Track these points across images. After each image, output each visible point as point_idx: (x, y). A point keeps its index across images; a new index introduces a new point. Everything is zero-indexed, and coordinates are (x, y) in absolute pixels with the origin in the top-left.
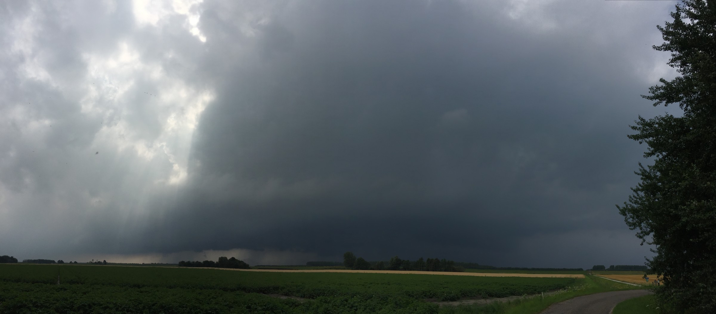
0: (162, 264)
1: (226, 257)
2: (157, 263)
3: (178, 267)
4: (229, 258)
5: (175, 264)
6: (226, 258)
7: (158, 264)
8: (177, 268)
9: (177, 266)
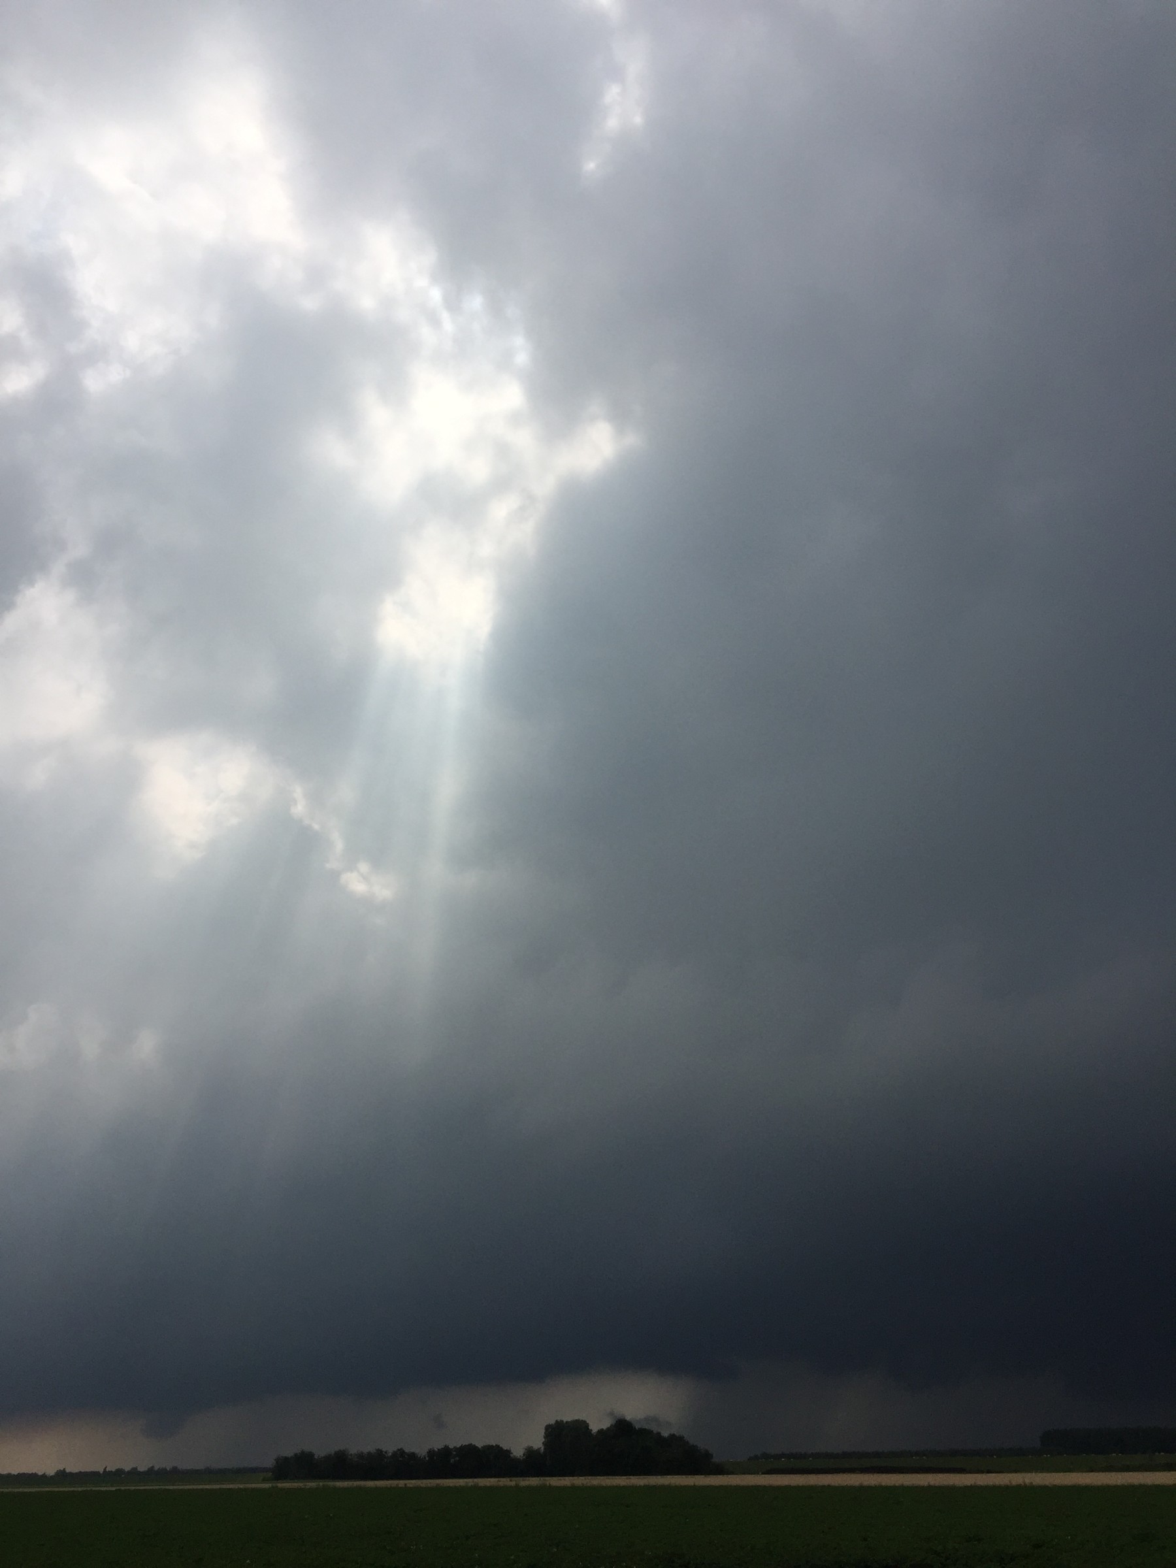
0: (174, 1474)
1: (584, 1422)
2: (142, 1469)
3: (267, 1485)
4: (598, 1423)
5: (254, 1470)
6: (580, 1427)
7: (152, 1474)
8: (264, 1489)
9: (264, 1480)
